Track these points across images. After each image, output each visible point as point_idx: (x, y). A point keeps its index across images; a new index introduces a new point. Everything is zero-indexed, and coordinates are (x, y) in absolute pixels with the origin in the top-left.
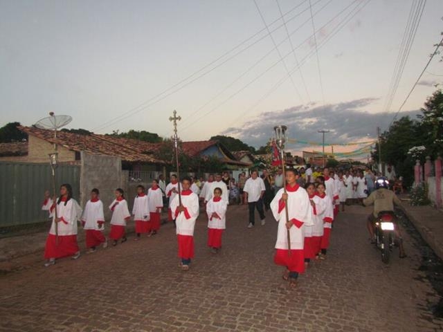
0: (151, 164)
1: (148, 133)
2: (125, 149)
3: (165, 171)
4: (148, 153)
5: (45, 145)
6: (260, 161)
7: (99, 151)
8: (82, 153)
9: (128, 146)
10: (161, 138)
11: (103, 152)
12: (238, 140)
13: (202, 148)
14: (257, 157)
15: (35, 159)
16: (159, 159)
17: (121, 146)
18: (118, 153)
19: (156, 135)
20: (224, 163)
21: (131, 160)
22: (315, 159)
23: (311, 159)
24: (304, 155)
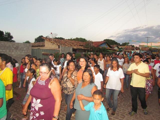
0: (82, 49)
1: (82, 38)
2: (74, 44)
3: (87, 52)
4: (81, 46)
5: (50, 43)
6: (121, 48)
7: (66, 45)
8: (60, 46)
9: (75, 43)
10: (86, 40)
11: (67, 46)
12: (114, 41)
13: (100, 44)
14: (120, 47)
15: (47, 48)
16: (85, 48)
17: (73, 43)
18: (71, 46)
19: (85, 39)
20: (108, 49)
21: (75, 48)
22: (144, 48)
23: (142, 48)
24: (139, 46)
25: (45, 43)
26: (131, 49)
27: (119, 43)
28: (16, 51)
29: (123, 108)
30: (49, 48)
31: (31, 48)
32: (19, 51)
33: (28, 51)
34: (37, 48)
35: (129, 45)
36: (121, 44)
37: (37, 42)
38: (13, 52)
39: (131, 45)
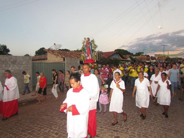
7: (72, 57)
8: (65, 58)
12: (126, 51)
13: (111, 55)
14: (134, 57)
15: (50, 61)
17: (80, 55)
18: (78, 58)
20: (120, 60)
22: (160, 57)
23: (158, 57)
24: (155, 56)
25: (47, 56)
26: (146, 59)
27: (133, 53)
28: (14, 66)
29: (145, 127)
30: (52, 62)
31: (31, 62)
32: (17, 65)
33: (28, 65)
34: (38, 61)
35: (144, 55)
36: (134, 54)
37: (38, 55)
38: (10, 67)
39: (146, 55)
